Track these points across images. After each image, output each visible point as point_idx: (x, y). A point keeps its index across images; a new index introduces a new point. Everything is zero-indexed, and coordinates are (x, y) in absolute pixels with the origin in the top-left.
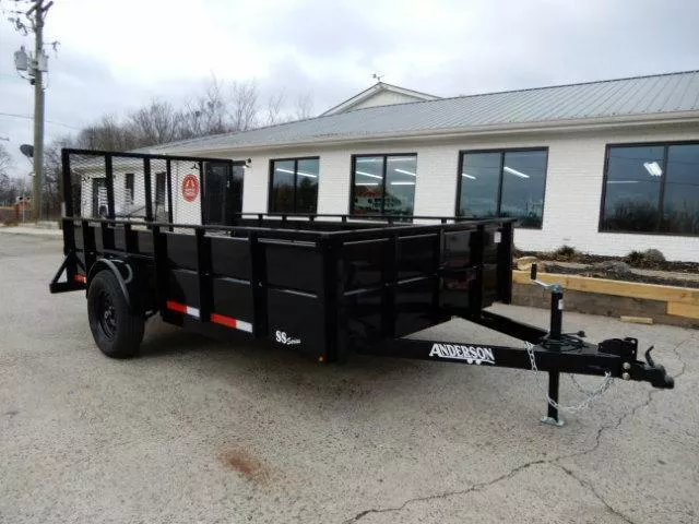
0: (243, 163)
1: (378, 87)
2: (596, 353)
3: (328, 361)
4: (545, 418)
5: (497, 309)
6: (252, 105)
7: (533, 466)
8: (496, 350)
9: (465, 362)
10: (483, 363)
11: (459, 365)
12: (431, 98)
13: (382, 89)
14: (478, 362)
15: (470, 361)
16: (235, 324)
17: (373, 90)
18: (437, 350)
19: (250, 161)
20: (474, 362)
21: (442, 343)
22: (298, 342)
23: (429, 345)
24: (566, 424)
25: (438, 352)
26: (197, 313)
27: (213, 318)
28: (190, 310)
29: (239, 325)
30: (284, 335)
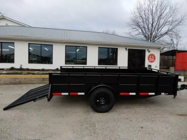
13: (3, 18)
22: (167, 94)
26: (134, 94)
27: (141, 94)
28: (131, 94)
29: (150, 94)
30: (163, 93)
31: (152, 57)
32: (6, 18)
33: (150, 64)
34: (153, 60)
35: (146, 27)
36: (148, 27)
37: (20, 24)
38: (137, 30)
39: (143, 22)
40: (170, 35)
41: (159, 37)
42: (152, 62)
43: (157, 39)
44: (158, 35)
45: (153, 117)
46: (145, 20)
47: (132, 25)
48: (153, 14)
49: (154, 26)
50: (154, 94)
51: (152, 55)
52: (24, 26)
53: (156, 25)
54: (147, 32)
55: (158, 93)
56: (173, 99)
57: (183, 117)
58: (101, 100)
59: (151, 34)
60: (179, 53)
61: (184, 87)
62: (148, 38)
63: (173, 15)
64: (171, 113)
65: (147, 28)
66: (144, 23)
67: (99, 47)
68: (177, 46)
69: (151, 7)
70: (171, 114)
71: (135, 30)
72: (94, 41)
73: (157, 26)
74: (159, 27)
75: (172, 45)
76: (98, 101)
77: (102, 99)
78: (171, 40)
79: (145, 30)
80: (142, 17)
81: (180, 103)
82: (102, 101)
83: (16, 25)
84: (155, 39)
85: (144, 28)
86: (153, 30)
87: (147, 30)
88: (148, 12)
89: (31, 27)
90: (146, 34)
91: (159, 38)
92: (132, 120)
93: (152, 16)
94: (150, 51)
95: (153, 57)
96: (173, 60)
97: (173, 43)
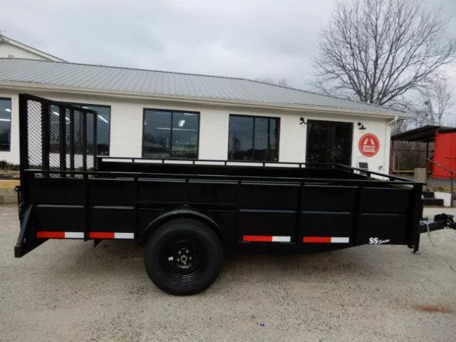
13: (3, 42)
16: (330, 240)
26: (287, 239)
27: (306, 240)
28: (276, 239)
29: (335, 240)
30: (376, 240)
31: (369, 143)
32: (11, 42)
33: (364, 160)
34: (373, 151)
35: (361, 69)
36: (366, 70)
37: (39, 56)
38: (338, 76)
39: (353, 55)
40: (421, 88)
41: (393, 94)
42: (370, 154)
43: (389, 100)
44: (391, 89)
45: (337, 313)
46: (357, 52)
47: (325, 63)
48: (378, 37)
49: (380, 67)
50: (346, 240)
51: (370, 137)
52: (48, 60)
53: (386, 62)
54: (364, 82)
55: (359, 239)
56: (412, 257)
57: (433, 314)
58: (179, 256)
59: (373, 86)
60: (441, 135)
61: (443, 222)
62: (365, 97)
63: (428, 38)
64: (397, 300)
65: (363, 70)
66: (354, 59)
67: (231, 115)
68: (440, 118)
69: (373, 17)
70: (398, 303)
71: (334, 75)
72: (217, 98)
73: (388, 66)
74: (394, 68)
75: (427, 115)
76: (171, 259)
77: (184, 253)
78: (427, 103)
79: (358, 78)
80: (350, 44)
81: (430, 268)
82: (184, 259)
83: (29, 58)
84: (382, 99)
85: (356, 71)
86: (378, 76)
87: (362, 75)
88: (364, 30)
89: (65, 62)
90: (360, 85)
91: (393, 96)
92: (267, 324)
93: (376, 40)
94: (364, 126)
95: (373, 143)
96: (427, 151)
97: (431, 111)
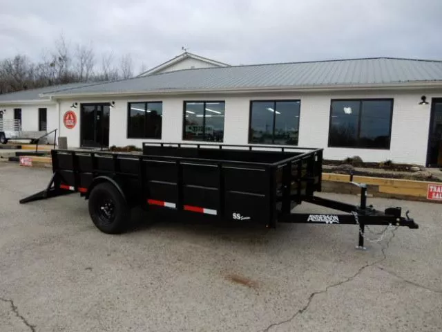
0: (108, 104)
1: (185, 55)
2: (384, 215)
3: (270, 227)
4: (357, 247)
5: (316, 194)
6: (90, 60)
7: (366, 268)
8: (339, 217)
9: (325, 223)
10: (334, 223)
11: (322, 224)
12: (223, 66)
13: (187, 57)
14: (331, 222)
15: (327, 222)
16: (202, 211)
17: (182, 57)
18: (311, 218)
19: (114, 103)
20: (329, 223)
21: (314, 214)
22: (249, 218)
23: (307, 215)
24: (367, 249)
25: (312, 219)
27: (185, 208)
29: (206, 211)
30: (239, 215)
50: (214, 212)
52: (220, 67)
83: (207, 66)
